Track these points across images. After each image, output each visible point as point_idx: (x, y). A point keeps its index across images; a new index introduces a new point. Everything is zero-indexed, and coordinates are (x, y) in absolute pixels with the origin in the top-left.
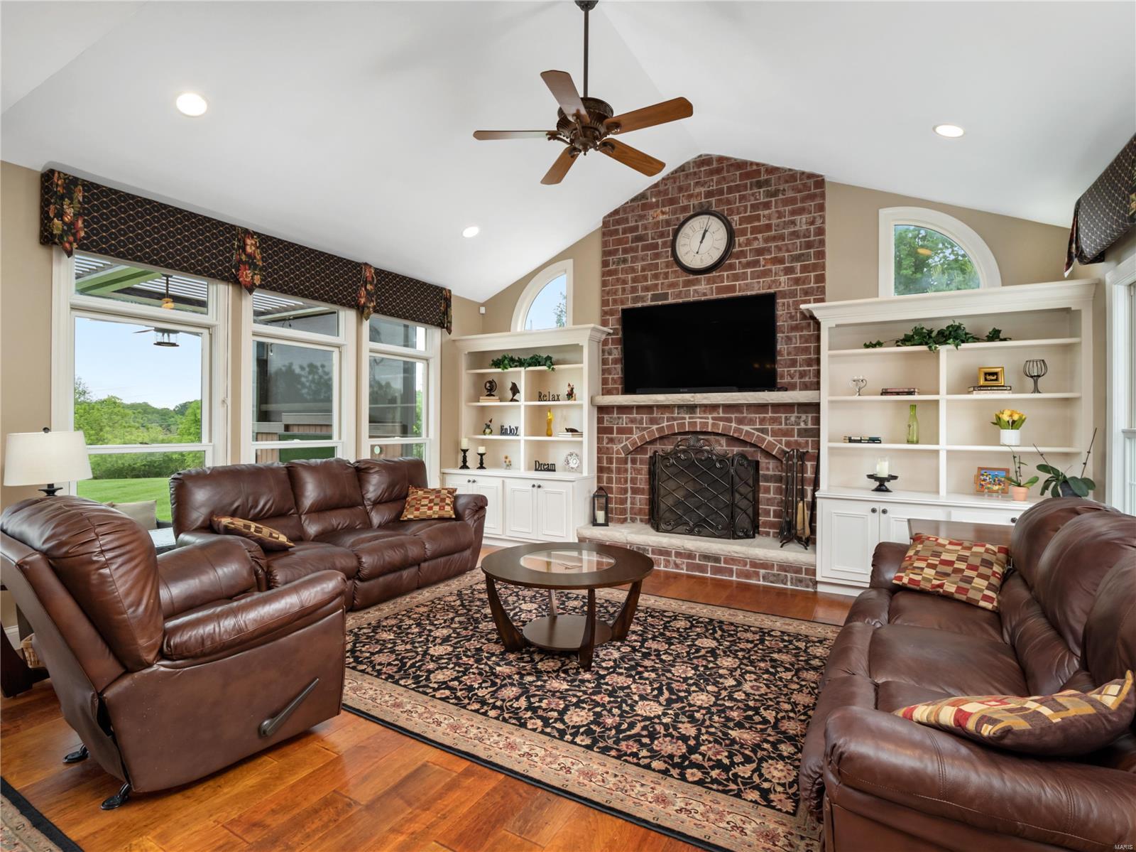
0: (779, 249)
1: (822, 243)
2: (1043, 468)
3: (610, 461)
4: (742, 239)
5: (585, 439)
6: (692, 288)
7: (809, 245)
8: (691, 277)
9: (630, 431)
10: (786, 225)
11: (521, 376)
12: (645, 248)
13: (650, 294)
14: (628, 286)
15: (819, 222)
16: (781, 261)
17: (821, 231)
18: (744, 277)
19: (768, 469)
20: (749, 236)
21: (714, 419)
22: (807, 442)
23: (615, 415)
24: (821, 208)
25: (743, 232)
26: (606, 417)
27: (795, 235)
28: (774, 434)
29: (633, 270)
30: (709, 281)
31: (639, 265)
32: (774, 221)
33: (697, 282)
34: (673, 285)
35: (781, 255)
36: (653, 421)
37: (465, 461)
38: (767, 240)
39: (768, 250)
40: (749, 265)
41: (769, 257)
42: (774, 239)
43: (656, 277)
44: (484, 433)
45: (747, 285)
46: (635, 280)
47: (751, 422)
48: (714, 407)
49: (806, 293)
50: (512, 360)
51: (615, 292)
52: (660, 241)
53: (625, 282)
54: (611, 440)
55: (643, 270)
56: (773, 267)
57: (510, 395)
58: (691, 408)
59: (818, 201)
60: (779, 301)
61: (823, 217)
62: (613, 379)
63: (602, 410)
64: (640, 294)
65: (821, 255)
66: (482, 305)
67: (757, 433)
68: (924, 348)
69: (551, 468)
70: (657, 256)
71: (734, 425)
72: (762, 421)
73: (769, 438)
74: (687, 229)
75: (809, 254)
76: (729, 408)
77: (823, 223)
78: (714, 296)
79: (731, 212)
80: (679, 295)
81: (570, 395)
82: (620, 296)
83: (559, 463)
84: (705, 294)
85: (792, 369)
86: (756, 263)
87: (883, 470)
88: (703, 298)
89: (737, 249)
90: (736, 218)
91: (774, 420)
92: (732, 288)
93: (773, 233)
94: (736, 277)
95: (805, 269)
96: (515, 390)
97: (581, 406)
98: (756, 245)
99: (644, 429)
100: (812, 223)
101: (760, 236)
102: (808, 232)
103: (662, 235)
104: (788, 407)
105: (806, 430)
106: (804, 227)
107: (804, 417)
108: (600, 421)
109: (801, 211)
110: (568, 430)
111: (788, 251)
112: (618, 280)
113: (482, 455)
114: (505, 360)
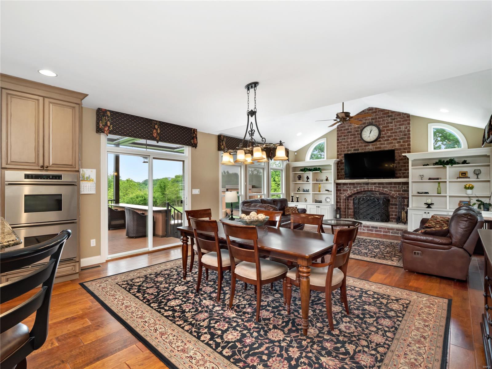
0: (395, 136)
1: (409, 134)
2: (477, 201)
3: (340, 199)
4: (383, 133)
5: (333, 193)
6: (367, 147)
7: (405, 135)
8: (367, 144)
9: (347, 191)
10: (398, 129)
11: (310, 174)
12: (351, 135)
13: (353, 149)
14: (346, 147)
15: (408, 128)
16: (396, 139)
17: (409, 131)
18: (384, 144)
19: (392, 202)
20: (386, 132)
21: (375, 187)
22: (405, 194)
23: (342, 186)
24: (409, 124)
25: (384, 131)
26: (339, 186)
27: (401, 131)
28: (395, 191)
29: (347, 142)
30: (372, 145)
31: (349, 140)
32: (394, 127)
33: (369, 145)
34: (360, 146)
35: (396, 137)
36: (354, 188)
37: (292, 200)
38: (391, 133)
39: (392, 136)
40: (386, 140)
41: (392, 138)
42: (394, 133)
43: (355, 144)
44: (298, 191)
45: (385, 146)
46: (348, 145)
47: (387, 188)
48: (375, 183)
49: (405, 149)
50: (307, 169)
51: (341, 148)
52: (356, 133)
53: (344, 145)
54: (341, 193)
55: (351, 141)
56: (394, 141)
57: (306, 180)
58: (367, 184)
59: (408, 122)
60: (396, 151)
61: (410, 126)
62: (341, 175)
63: (337, 184)
64: (350, 149)
65: (409, 138)
66: (295, 152)
67: (389, 191)
68: (442, 166)
69: (321, 202)
70: (355, 137)
71: (381, 188)
72: (391, 187)
73: (393, 192)
74: (365, 129)
75: (405, 137)
76: (379, 184)
77: (410, 128)
78: (374, 150)
79: (380, 125)
80: (363, 149)
81: (327, 180)
82: (343, 149)
83: (323, 200)
84: (371, 149)
85: (400, 172)
86: (388, 140)
87: (429, 201)
88: (371, 151)
89: (382, 136)
90: (381, 126)
91: (394, 187)
92: (380, 148)
93: (393, 131)
94: (382, 144)
95: (404, 142)
96: (308, 178)
97: (331, 183)
98: (388, 135)
99: (352, 190)
100: (406, 128)
101: (389, 132)
102: (404, 131)
103: (357, 131)
104: (399, 183)
105: (405, 190)
106: (404, 129)
107: (404, 186)
108: (337, 187)
109: (402, 125)
110: (326, 190)
111: (398, 136)
112: (342, 145)
113: (298, 198)
114: (305, 169)
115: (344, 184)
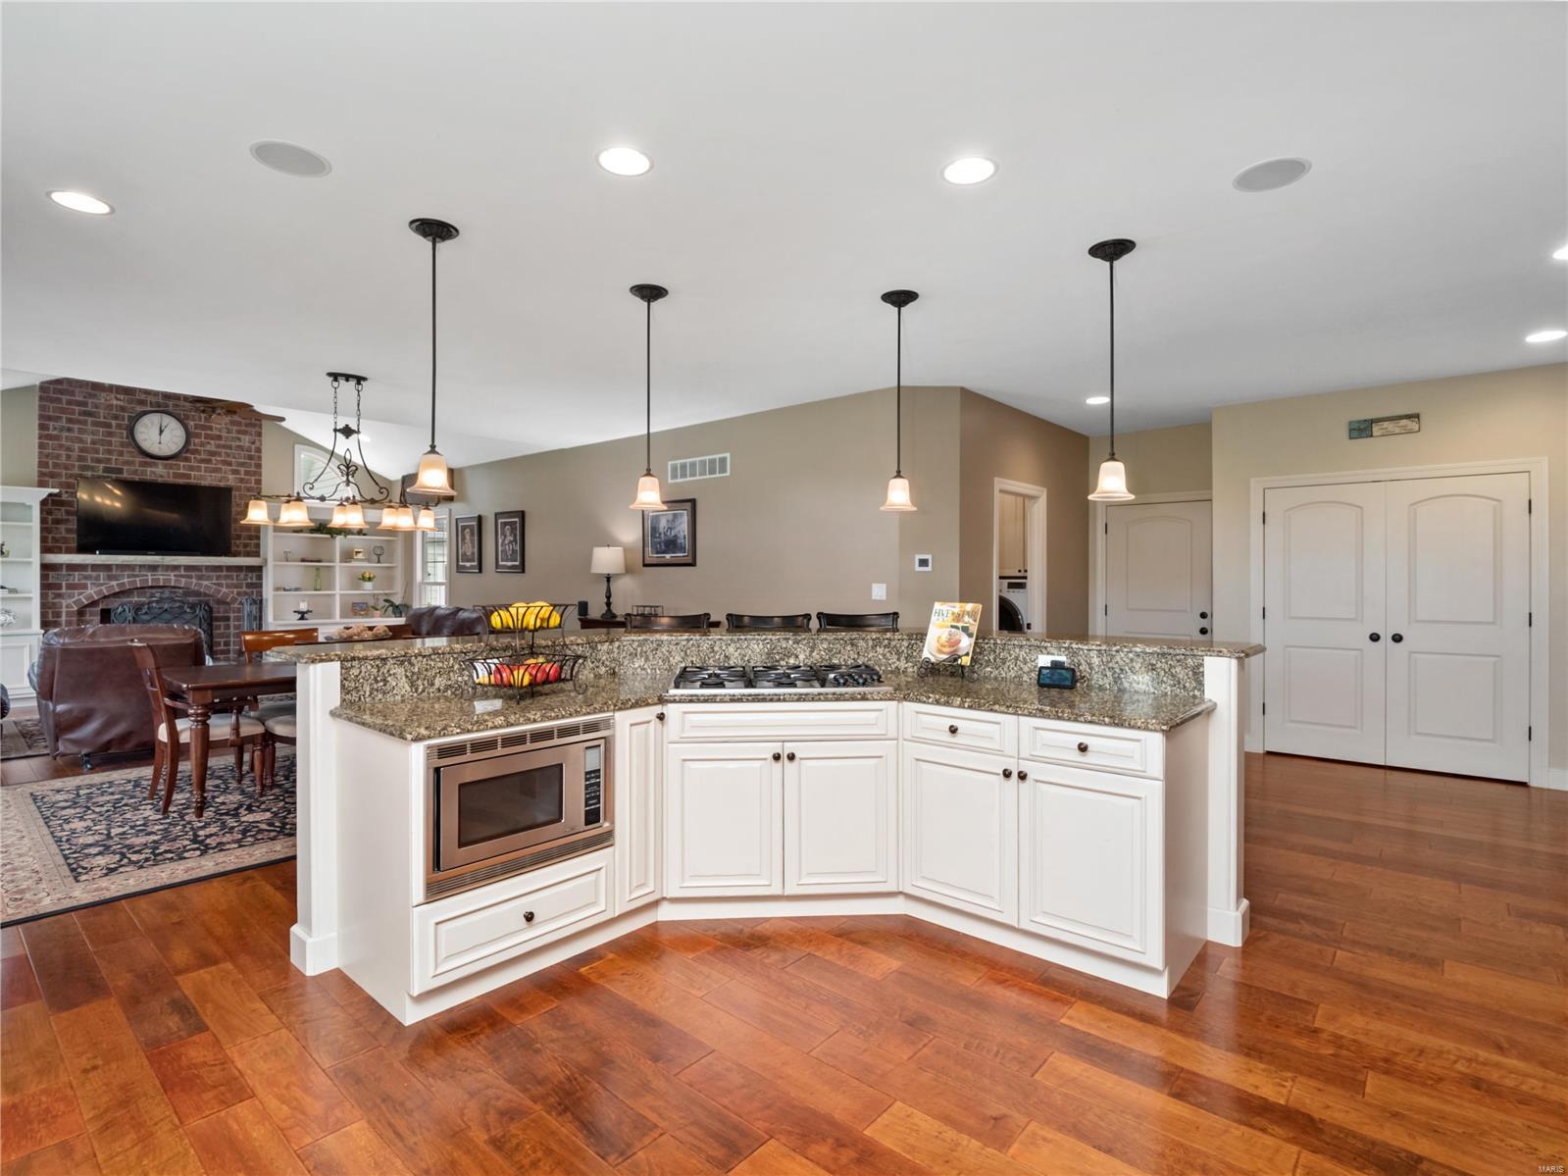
0: (228, 455)
1: (260, 458)
2: (386, 601)
3: (58, 615)
4: (197, 441)
5: (35, 595)
6: (149, 469)
7: (251, 458)
8: (148, 460)
9: (85, 587)
10: (234, 440)
12: (95, 424)
13: (102, 466)
14: (75, 454)
15: (258, 444)
16: (230, 464)
17: (259, 450)
18: (199, 469)
19: (219, 612)
20: (203, 439)
21: (175, 576)
22: (252, 592)
23: (64, 572)
24: (259, 434)
25: (198, 436)
26: (51, 574)
27: (240, 448)
28: (228, 586)
29: (81, 441)
30: (165, 466)
31: (89, 438)
32: (224, 434)
33: (156, 465)
34: (127, 463)
35: (229, 459)
36: (110, 578)
38: (218, 446)
39: (219, 454)
40: (203, 461)
41: (219, 459)
42: (224, 447)
43: (110, 452)
45: (201, 476)
46: (82, 450)
47: (209, 578)
48: (176, 568)
49: (249, 490)
51: (58, 457)
52: (114, 422)
53: (69, 449)
54: (59, 596)
55: (94, 442)
56: (223, 467)
58: (154, 568)
59: (257, 429)
60: (233, 493)
61: (260, 441)
62: (53, 538)
63: (48, 568)
64: (89, 463)
65: (259, 466)
67: (214, 587)
68: (328, 536)
70: (110, 434)
71: (194, 581)
72: (218, 578)
73: (224, 590)
74: (146, 420)
75: (250, 464)
76: (188, 568)
77: (261, 444)
78: (171, 480)
79: (187, 417)
80: (135, 472)
82: (63, 460)
84: (162, 476)
85: (238, 542)
86: (208, 461)
87: (303, 607)
88: (160, 480)
89: (192, 447)
90: (192, 423)
91: (227, 577)
92: (188, 476)
93: (223, 442)
94: (191, 468)
95: (247, 473)
97: (29, 564)
98: (208, 448)
99: (102, 585)
100: (253, 443)
101: (212, 442)
102: (249, 450)
103: (116, 417)
104: (239, 568)
105: (251, 584)
106: (247, 444)
107: (250, 575)
108: (44, 577)
109: (245, 433)
111: (234, 458)
112: (61, 446)
115: (72, 567)
